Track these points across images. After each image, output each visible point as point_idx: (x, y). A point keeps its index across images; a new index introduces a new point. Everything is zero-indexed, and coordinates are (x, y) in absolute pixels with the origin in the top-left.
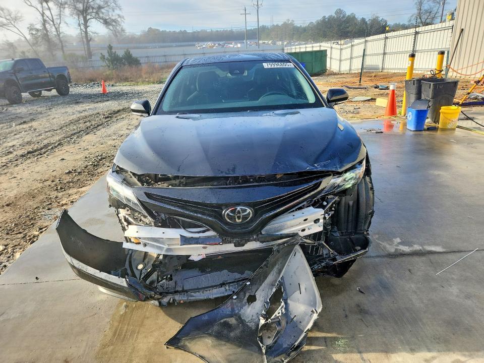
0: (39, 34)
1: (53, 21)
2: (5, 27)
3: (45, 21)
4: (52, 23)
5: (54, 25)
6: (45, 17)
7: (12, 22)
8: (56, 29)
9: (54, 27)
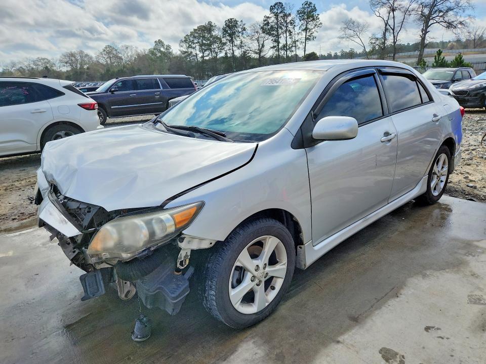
0: (377, 43)
1: (393, 30)
2: (351, 38)
3: (386, 30)
4: (392, 31)
5: (394, 33)
6: (388, 27)
7: (358, 34)
8: (394, 37)
9: (392, 36)
